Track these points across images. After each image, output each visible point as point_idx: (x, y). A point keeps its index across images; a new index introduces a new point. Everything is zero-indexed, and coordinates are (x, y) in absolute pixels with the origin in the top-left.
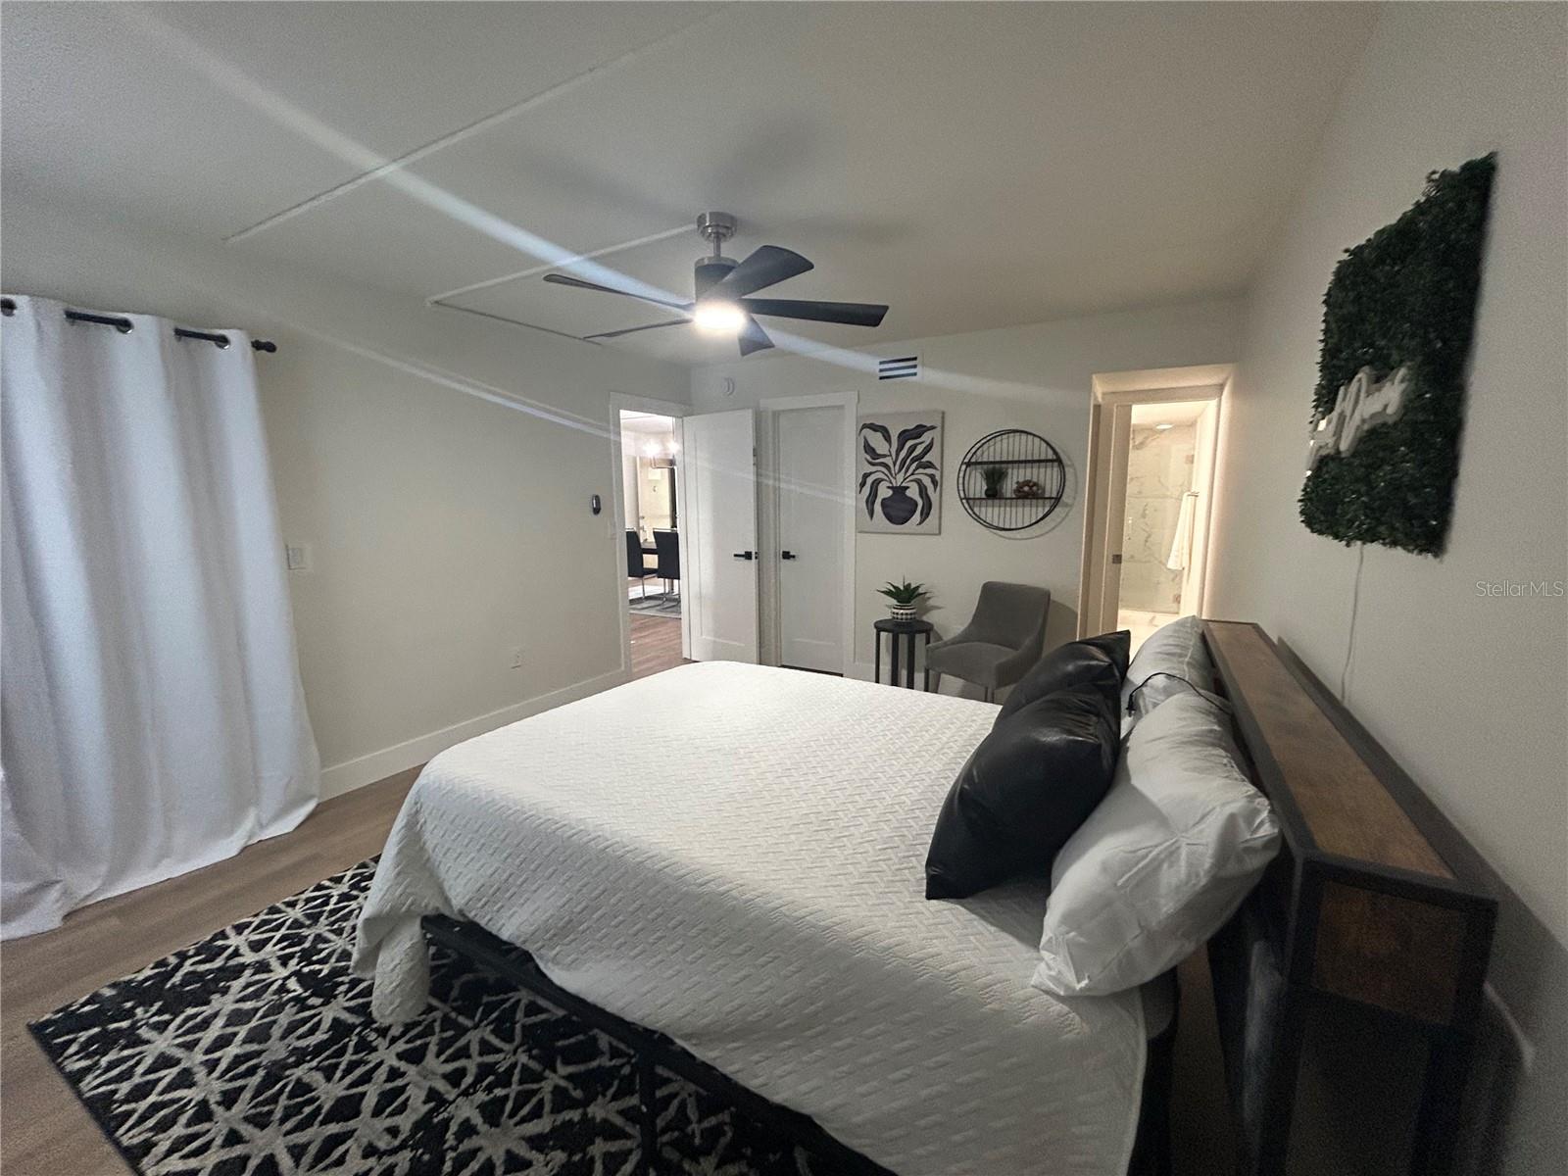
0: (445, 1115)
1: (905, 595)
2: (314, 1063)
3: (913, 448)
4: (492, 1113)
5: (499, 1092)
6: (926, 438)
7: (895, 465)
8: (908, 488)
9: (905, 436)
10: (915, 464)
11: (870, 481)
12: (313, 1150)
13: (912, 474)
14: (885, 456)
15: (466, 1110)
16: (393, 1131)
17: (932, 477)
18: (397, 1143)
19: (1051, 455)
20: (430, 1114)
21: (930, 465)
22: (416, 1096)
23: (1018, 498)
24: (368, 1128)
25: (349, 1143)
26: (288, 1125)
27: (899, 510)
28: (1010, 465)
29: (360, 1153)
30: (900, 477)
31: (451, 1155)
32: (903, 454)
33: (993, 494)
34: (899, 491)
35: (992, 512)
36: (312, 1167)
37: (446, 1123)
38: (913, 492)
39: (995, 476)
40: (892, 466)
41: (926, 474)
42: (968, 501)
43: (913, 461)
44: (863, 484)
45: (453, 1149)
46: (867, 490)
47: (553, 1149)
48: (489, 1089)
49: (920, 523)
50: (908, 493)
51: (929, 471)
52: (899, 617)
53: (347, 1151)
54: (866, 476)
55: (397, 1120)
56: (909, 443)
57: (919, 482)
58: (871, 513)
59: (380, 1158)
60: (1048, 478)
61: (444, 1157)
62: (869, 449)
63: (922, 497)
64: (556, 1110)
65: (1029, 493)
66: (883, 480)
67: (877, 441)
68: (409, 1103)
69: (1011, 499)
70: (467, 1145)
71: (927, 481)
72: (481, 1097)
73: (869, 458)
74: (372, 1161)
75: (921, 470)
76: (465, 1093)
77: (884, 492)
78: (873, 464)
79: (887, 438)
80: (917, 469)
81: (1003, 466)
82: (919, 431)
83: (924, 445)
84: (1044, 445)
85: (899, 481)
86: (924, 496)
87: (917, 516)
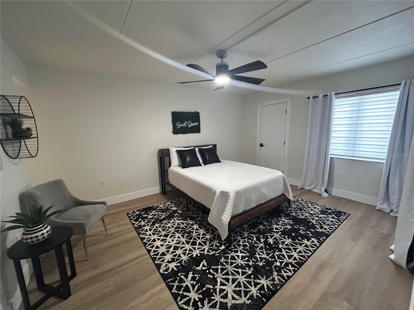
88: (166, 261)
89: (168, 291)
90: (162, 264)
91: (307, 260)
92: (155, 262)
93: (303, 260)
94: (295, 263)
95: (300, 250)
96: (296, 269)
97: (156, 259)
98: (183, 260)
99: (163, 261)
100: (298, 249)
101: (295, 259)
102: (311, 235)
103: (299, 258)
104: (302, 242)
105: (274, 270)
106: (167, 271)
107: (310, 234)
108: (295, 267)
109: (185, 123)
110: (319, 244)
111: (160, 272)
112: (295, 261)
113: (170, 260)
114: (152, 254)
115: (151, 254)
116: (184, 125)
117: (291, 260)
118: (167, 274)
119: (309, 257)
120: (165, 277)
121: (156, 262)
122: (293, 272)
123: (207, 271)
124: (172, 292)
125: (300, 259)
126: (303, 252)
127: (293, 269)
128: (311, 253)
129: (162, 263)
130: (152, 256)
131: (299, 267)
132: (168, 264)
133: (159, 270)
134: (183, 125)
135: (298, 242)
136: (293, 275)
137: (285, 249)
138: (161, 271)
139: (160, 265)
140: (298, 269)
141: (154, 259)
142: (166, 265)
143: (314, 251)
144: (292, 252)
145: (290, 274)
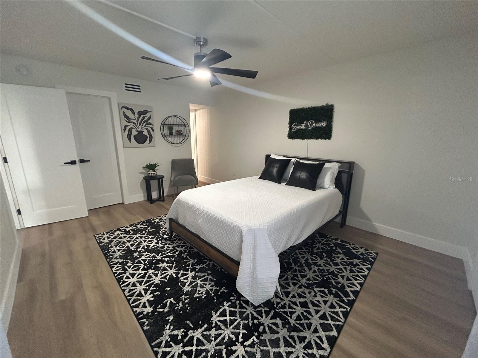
0: (305, 284)
1: (151, 167)
2: (289, 318)
3: (144, 118)
4: (303, 277)
5: (299, 276)
6: (148, 115)
7: (137, 123)
8: (144, 131)
9: (140, 113)
10: (145, 124)
11: (128, 128)
12: (316, 308)
13: (145, 127)
14: (133, 119)
15: (304, 281)
16: (310, 293)
17: (152, 128)
18: (313, 291)
19: (183, 124)
20: (304, 286)
21: (150, 124)
22: (300, 291)
23: (177, 135)
24: (309, 298)
25: (314, 301)
26: (310, 317)
27: (141, 139)
28: (174, 126)
29: (316, 298)
30: (140, 127)
31: (314, 281)
32: (140, 119)
33: (171, 134)
34: (140, 132)
35: (171, 139)
36: (320, 307)
37: (306, 283)
38: (145, 133)
39: (170, 128)
40: (136, 123)
41: (149, 127)
42: (164, 136)
43: (144, 122)
44: (125, 129)
45: (313, 281)
46: (127, 132)
47: (311, 267)
48: (298, 277)
49: (149, 144)
50: (144, 133)
51: (150, 126)
52: (152, 174)
53: (316, 301)
54: (126, 127)
55: (307, 293)
56: (142, 116)
57: (147, 129)
58: (130, 141)
59: (317, 294)
60: (183, 129)
61: (315, 282)
62: (125, 116)
63: (149, 134)
64: (303, 267)
65: (179, 133)
66: (133, 128)
67: (129, 113)
68: (302, 291)
69: (176, 135)
70: (312, 279)
71: (150, 129)
72: (300, 278)
73: (126, 120)
74: (318, 295)
75: (147, 126)
76: (299, 281)
77: (134, 133)
78: (129, 122)
79: (133, 112)
80: (146, 125)
81: (172, 126)
82: (146, 112)
83: (147, 117)
84: (181, 120)
85: (140, 128)
86: (150, 134)
87: (148, 141)
91: (121, 288)
93: (122, 284)
94: (123, 276)
95: (137, 286)
96: (116, 275)
100: (139, 284)
101: (127, 278)
102: (158, 310)
103: (127, 281)
104: (149, 294)
105: (125, 261)
107: (161, 310)
108: (118, 275)
109: (304, 124)
110: (136, 311)
112: (125, 277)
116: (302, 127)
117: (128, 274)
119: (124, 291)
122: (114, 272)
125: (124, 282)
126: (133, 288)
127: (117, 272)
128: (127, 295)
131: (117, 277)
134: (300, 127)
135: (151, 288)
136: (112, 271)
137: (146, 274)
140: (116, 277)
143: (129, 300)
144: (138, 278)
145: (113, 269)
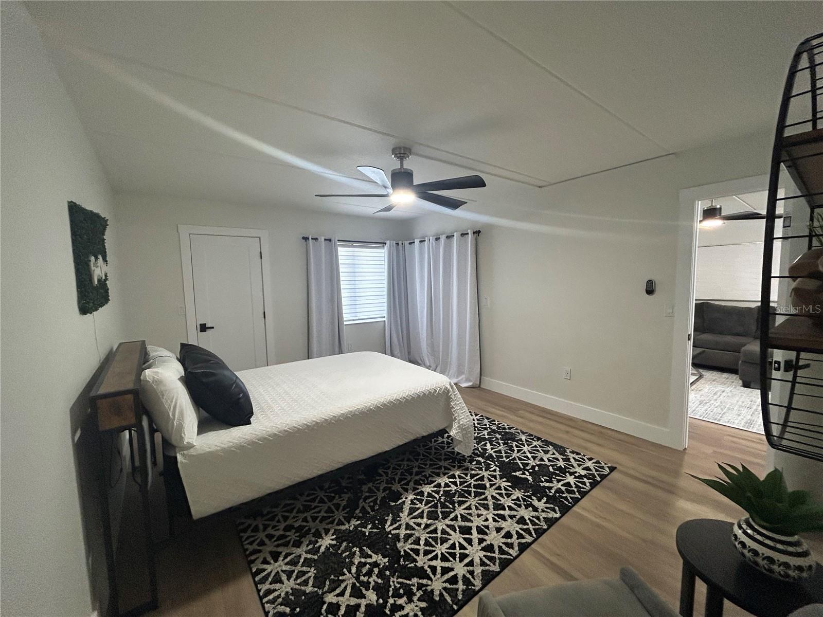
88: (537, 513)
89: (580, 503)
90: (543, 518)
92: (544, 529)
97: (538, 529)
98: (523, 495)
99: (538, 518)
106: (554, 508)
111: (560, 517)
113: (531, 509)
114: (529, 539)
115: (531, 540)
118: (558, 507)
120: (565, 510)
121: (545, 527)
123: (531, 471)
124: (580, 497)
129: (541, 517)
130: (533, 537)
132: (540, 510)
133: (557, 519)
138: (558, 515)
139: (546, 520)
141: (540, 533)
142: (543, 511)
